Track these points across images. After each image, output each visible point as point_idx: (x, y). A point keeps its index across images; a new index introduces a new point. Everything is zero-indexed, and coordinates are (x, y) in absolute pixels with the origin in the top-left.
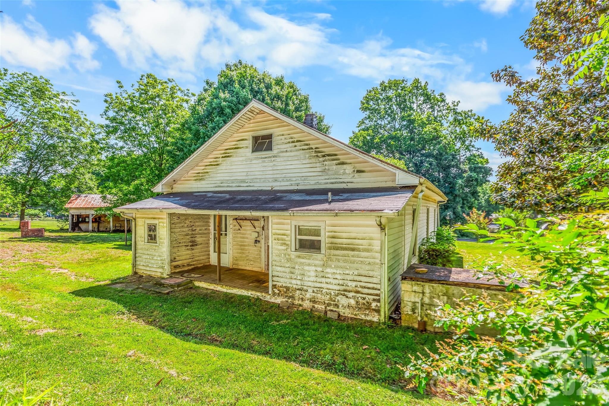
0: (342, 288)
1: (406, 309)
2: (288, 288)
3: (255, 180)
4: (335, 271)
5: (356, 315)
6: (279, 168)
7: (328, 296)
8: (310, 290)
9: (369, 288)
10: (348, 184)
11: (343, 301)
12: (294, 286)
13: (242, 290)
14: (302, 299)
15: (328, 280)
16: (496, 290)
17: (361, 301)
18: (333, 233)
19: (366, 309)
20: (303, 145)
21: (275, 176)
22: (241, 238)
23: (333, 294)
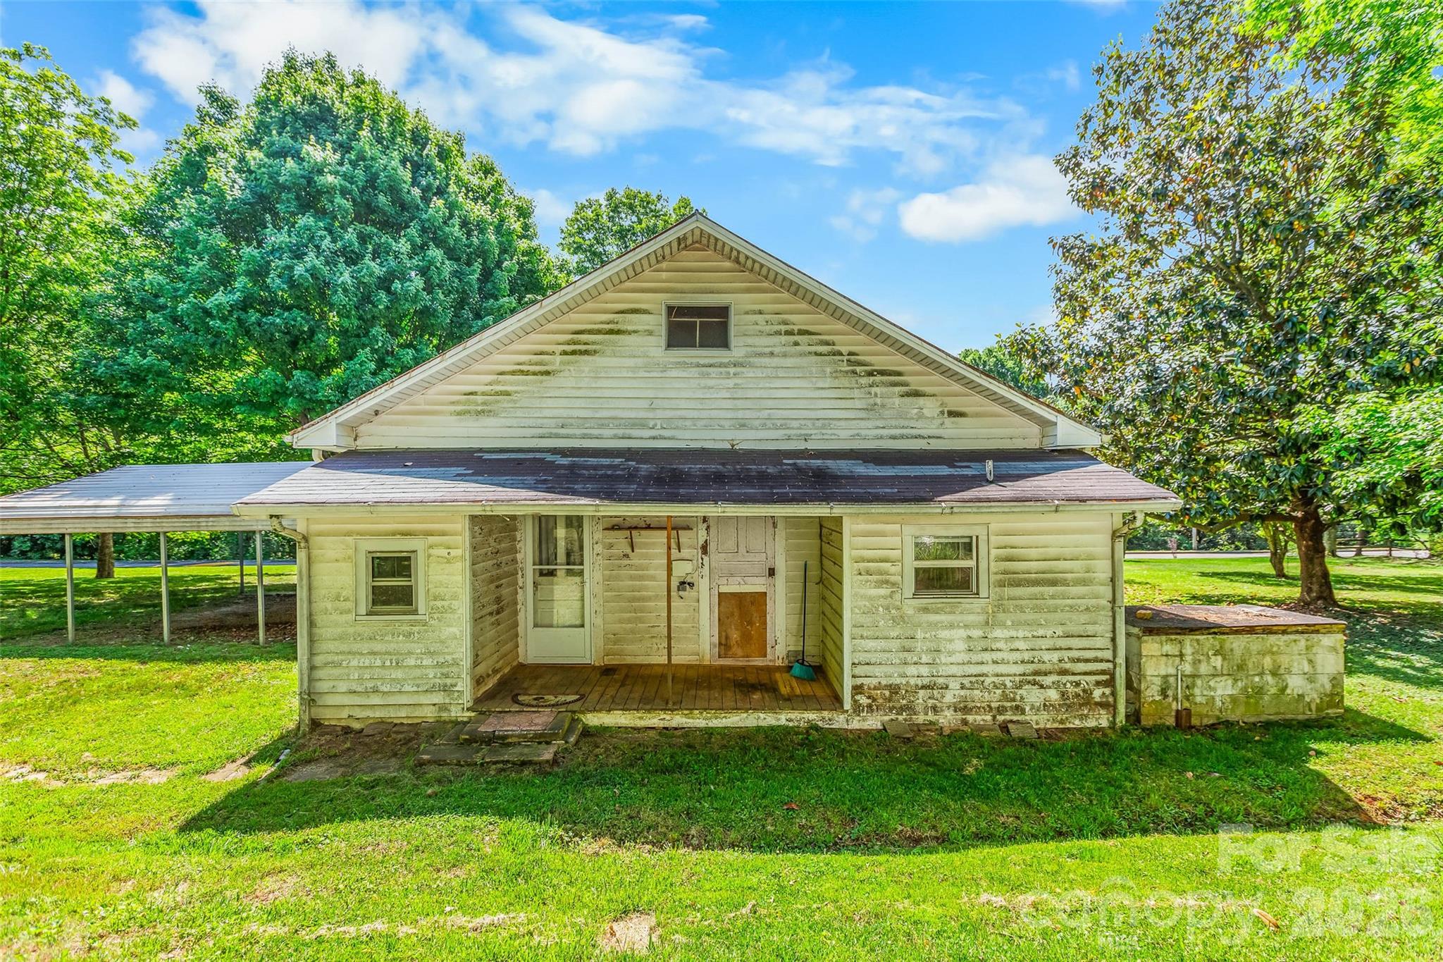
0: (1030, 668)
1: (1151, 692)
2: (894, 689)
3: (680, 423)
4: (1014, 634)
5: (1062, 722)
6: (750, 394)
7: (999, 692)
8: (954, 685)
9: (1087, 661)
10: (930, 441)
11: (1032, 696)
12: (912, 681)
13: (756, 715)
14: (935, 709)
15: (998, 656)
16: (1297, 632)
17: (1071, 689)
18: (1009, 550)
19: (1081, 705)
20: (817, 344)
21: (740, 414)
22: (632, 578)
23: (1009, 684)
